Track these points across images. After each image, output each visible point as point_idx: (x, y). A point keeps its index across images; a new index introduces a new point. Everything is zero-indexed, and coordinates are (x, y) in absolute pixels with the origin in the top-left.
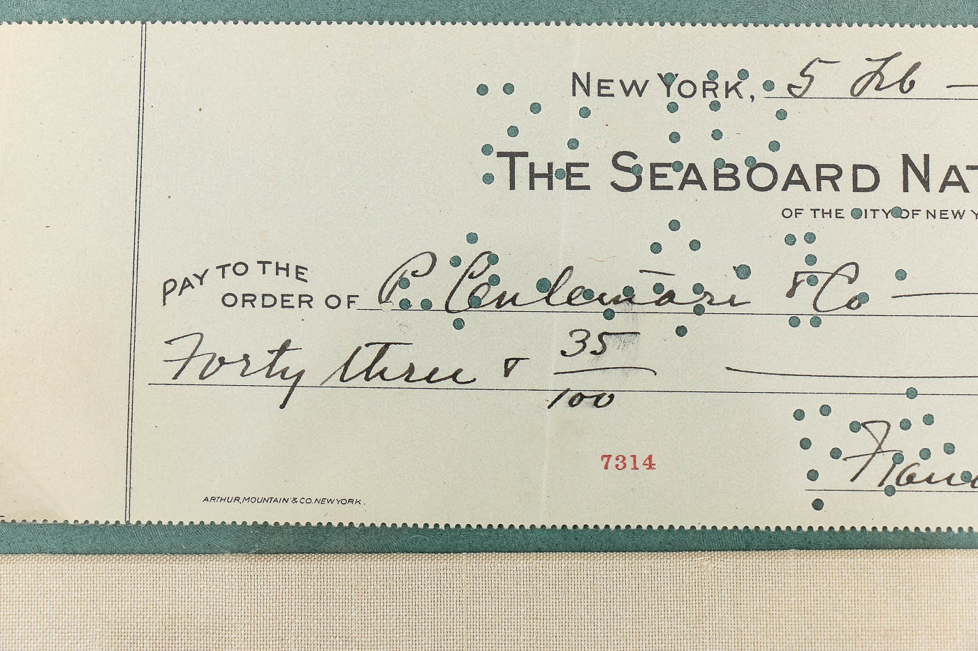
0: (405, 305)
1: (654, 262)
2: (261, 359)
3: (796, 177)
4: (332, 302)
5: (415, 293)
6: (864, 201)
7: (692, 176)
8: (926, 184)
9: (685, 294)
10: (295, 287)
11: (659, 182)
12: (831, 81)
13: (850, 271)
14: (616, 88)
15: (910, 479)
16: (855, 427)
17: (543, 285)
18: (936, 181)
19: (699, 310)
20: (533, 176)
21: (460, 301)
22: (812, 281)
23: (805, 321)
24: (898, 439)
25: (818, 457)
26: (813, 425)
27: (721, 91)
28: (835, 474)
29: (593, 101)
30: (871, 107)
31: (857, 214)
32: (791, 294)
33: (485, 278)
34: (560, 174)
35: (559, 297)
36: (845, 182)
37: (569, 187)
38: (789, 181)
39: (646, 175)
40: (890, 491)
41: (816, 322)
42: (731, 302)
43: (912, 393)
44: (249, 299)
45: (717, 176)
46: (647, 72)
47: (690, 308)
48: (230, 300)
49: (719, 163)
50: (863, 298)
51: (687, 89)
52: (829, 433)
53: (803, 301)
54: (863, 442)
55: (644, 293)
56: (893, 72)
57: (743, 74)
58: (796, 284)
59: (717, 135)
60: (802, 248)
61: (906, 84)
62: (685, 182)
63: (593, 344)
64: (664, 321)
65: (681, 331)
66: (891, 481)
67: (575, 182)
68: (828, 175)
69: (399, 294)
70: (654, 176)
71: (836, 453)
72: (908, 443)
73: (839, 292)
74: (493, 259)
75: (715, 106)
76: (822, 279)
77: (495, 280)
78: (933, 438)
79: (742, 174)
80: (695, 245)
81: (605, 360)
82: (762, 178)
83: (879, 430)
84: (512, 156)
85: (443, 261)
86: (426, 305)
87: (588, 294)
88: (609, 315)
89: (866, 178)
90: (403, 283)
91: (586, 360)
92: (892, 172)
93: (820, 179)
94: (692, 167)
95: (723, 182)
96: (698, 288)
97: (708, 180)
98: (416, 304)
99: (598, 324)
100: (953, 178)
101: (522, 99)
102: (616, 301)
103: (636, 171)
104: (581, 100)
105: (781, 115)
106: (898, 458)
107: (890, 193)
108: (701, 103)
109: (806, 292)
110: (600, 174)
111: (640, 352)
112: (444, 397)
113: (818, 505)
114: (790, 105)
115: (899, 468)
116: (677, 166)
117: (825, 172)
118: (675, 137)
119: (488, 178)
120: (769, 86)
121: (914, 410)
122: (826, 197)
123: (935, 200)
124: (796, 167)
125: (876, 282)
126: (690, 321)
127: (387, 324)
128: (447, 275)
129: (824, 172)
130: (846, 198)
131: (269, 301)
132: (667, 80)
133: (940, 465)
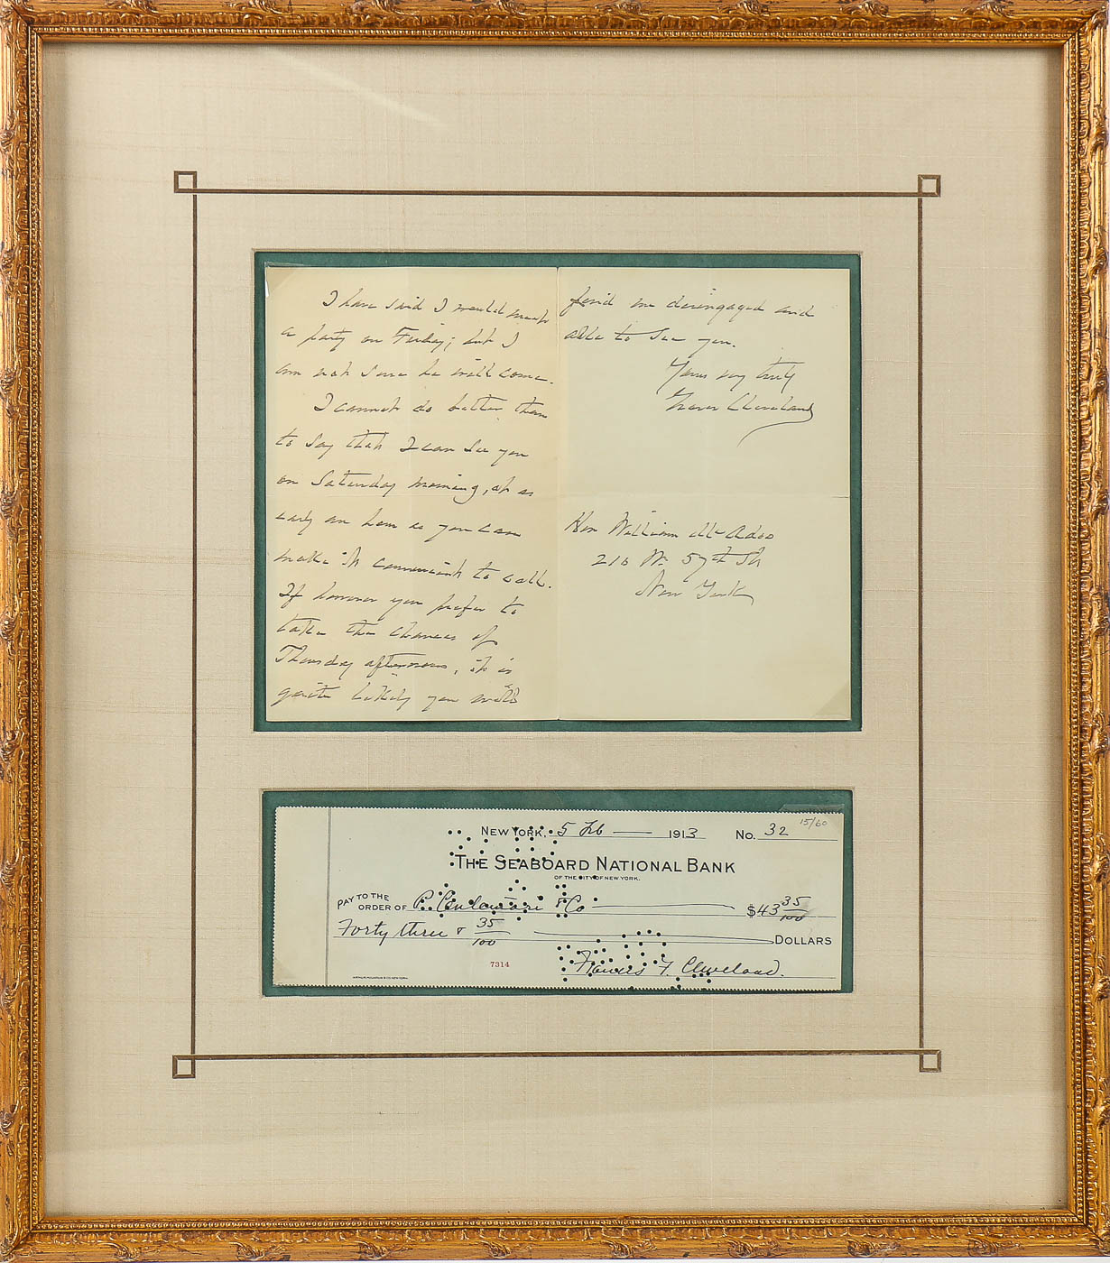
0: (423, 909)
1: (510, 894)
2: (373, 928)
3: (560, 864)
4: (397, 908)
5: (426, 905)
6: (583, 873)
7: (523, 864)
8: (605, 867)
9: (521, 906)
10: (384, 903)
11: (512, 866)
12: (573, 831)
13: (578, 898)
14: (497, 832)
15: (597, 971)
16: (579, 953)
17: (471, 902)
18: (608, 867)
19: (525, 911)
20: (468, 863)
21: (442, 908)
22: (565, 901)
23: (562, 915)
24: (593, 957)
25: (565, 963)
26: (564, 952)
27: (534, 834)
28: (571, 969)
29: (489, 837)
30: (587, 839)
31: (581, 878)
32: (557, 906)
33: (451, 900)
34: (477, 863)
35: (476, 906)
36: (577, 866)
37: (481, 868)
38: (557, 866)
39: (507, 863)
40: (590, 975)
41: (566, 916)
42: (536, 909)
43: (598, 941)
44: (368, 907)
45: (532, 864)
46: (508, 826)
47: (522, 911)
48: (361, 907)
49: (533, 860)
50: (582, 907)
51: (522, 833)
52: (569, 955)
53: (561, 910)
54: (581, 958)
55: (507, 905)
56: (594, 827)
57: (542, 828)
58: (559, 903)
59: (532, 849)
60: (562, 890)
61: (599, 832)
62: (521, 866)
63: (488, 923)
64: (512, 916)
65: (519, 919)
66: (591, 972)
67: (482, 865)
68: (571, 864)
69: (421, 905)
70: (510, 864)
71: (572, 962)
72: (597, 958)
73: (574, 905)
74: (454, 893)
75: (532, 839)
76: (568, 901)
77: (454, 900)
78: (606, 957)
79: (541, 864)
80: (524, 889)
81: (493, 929)
82: (548, 864)
83: (587, 954)
84: (460, 856)
85: (436, 894)
86: (430, 909)
87: (487, 906)
88: (494, 913)
89: (584, 865)
90: (422, 901)
91: (485, 929)
92: (593, 863)
93: (568, 865)
94: (523, 861)
95: (534, 866)
96: (525, 904)
97: (529, 866)
98: (427, 908)
99: (490, 916)
100: (615, 865)
101: (464, 836)
102: (496, 908)
103: (504, 862)
104: (485, 836)
105: (555, 842)
106: (593, 964)
107: (592, 871)
108: (527, 838)
109: (562, 905)
110: (491, 863)
111: (505, 926)
112: (436, 941)
113: (565, 980)
114: (558, 838)
115: (594, 967)
116: (518, 860)
117: (570, 863)
118: (518, 850)
119: (452, 864)
120: (551, 832)
121: (599, 947)
122: (570, 872)
123: (608, 873)
124: (560, 861)
125: (587, 902)
126: (522, 915)
127: (416, 915)
128: (437, 898)
130: (577, 873)
131: (375, 907)
132: (516, 829)
133: (608, 966)
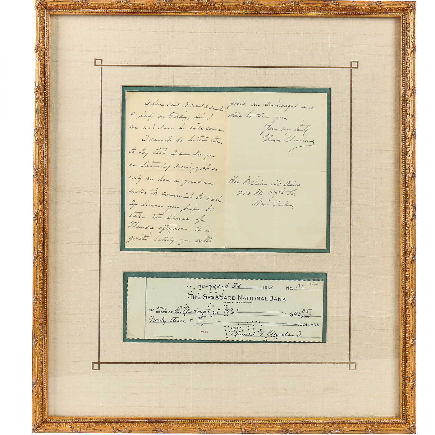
1: (208, 308)
2: (161, 319)
3: (225, 298)
4: (169, 312)
5: (179, 312)
6: (233, 301)
7: (213, 298)
9: (212, 312)
10: (165, 310)
12: (230, 286)
13: (232, 309)
14: (204, 287)
15: (238, 335)
17: (195, 311)
18: (242, 299)
19: (213, 314)
20: (194, 297)
21: (185, 312)
22: (227, 311)
23: (226, 315)
24: (237, 330)
25: (227, 332)
26: (226, 328)
27: (217, 287)
28: (229, 334)
29: (201, 288)
30: (235, 289)
32: (224, 312)
33: (188, 310)
34: (197, 297)
35: (197, 312)
36: (231, 299)
37: (198, 299)
39: (207, 297)
42: (217, 313)
43: (239, 324)
44: (159, 312)
46: (208, 285)
48: (157, 312)
49: (216, 296)
50: (233, 313)
51: (213, 287)
52: (228, 329)
53: (226, 313)
54: (233, 330)
55: (207, 312)
56: (237, 285)
57: (219, 285)
59: (216, 293)
60: (226, 307)
61: (239, 287)
63: (201, 318)
64: (209, 315)
66: (236, 335)
70: (208, 297)
71: (229, 331)
72: (238, 330)
73: (230, 312)
74: (189, 307)
75: (216, 289)
76: (228, 310)
78: (241, 330)
79: (219, 298)
81: (202, 320)
82: (221, 298)
84: (191, 295)
85: (183, 307)
86: (181, 313)
87: (200, 312)
88: (203, 314)
89: (234, 298)
90: (178, 310)
91: (200, 320)
92: (237, 298)
94: (213, 296)
95: (216, 298)
96: (213, 311)
97: (215, 298)
99: (201, 315)
101: (192, 288)
102: (203, 313)
103: (206, 297)
105: (224, 290)
106: (237, 332)
107: (237, 300)
108: (214, 289)
110: (202, 297)
111: (206, 319)
112: (182, 324)
113: (227, 337)
114: (225, 289)
115: (237, 333)
116: (211, 296)
118: (211, 293)
119: (188, 297)
120: (222, 287)
121: (239, 326)
122: (229, 300)
123: (242, 301)
125: (235, 311)
127: (176, 315)
128: (183, 309)
129: (229, 297)
130: (231, 301)
131: (162, 312)
132: (210, 286)
133: (242, 333)
